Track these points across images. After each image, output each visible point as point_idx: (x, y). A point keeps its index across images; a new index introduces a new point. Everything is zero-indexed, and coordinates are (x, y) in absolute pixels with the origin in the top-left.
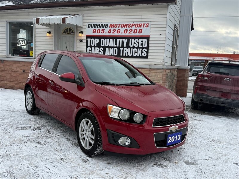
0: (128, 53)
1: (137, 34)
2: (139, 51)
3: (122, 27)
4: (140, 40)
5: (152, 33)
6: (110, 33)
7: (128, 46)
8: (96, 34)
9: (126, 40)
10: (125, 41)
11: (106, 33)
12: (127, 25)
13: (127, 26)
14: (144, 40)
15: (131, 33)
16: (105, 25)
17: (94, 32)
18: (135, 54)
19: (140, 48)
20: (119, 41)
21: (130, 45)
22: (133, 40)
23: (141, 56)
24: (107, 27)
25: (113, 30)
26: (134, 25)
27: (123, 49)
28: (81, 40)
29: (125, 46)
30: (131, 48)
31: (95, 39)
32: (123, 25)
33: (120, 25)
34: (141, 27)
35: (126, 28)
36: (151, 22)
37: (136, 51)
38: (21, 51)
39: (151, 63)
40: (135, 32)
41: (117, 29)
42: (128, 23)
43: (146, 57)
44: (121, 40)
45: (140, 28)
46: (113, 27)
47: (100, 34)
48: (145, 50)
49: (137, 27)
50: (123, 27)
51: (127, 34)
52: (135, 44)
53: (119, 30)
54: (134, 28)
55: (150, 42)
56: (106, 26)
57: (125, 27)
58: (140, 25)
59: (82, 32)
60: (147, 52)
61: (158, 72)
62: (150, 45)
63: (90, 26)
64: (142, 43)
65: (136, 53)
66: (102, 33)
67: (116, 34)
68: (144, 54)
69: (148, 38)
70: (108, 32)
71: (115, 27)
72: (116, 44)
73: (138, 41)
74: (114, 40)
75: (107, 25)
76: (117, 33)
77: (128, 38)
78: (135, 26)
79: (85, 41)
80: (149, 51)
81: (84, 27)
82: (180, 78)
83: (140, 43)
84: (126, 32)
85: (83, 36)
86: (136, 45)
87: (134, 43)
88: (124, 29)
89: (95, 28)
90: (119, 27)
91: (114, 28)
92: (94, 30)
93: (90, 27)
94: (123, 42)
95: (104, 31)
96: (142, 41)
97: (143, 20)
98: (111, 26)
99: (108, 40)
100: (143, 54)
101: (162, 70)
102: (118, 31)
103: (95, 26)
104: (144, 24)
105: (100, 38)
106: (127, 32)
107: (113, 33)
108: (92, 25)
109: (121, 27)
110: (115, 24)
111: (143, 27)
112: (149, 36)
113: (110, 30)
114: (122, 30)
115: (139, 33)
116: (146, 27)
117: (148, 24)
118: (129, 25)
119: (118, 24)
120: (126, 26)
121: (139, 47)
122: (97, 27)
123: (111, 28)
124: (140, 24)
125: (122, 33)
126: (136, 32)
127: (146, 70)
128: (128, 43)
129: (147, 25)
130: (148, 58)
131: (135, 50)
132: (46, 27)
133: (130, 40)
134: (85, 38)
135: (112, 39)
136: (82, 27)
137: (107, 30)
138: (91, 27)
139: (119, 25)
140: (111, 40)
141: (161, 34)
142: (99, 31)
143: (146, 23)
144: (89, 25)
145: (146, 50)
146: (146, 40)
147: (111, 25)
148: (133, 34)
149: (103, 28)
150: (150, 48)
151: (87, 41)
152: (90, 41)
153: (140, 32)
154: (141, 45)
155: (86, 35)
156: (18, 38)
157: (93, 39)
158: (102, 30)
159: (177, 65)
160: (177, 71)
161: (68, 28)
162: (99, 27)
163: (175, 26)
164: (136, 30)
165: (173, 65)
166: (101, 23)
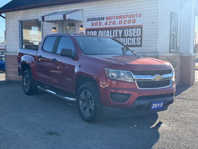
0: (123, 42)
1: (131, 24)
2: (133, 40)
4: (134, 30)
5: (145, 22)
6: (106, 25)
7: (123, 36)
8: (94, 27)
9: (122, 30)
10: (120, 32)
11: (103, 25)
12: (121, 16)
14: (138, 29)
16: (102, 18)
17: (93, 25)
18: (130, 43)
19: (134, 37)
20: (115, 32)
21: (125, 35)
22: (128, 30)
23: (135, 44)
24: (104, 20)
25: (109, 22)
26: (128, 15)
27: (118, 39)
28: (81, 33)
29: (120, 36)
30: (125, 37)
35: (120, 20)
36: (144, 12)
37: (131, 40)
38: (32, 46)
39: (145, 51)
40: (129, 23)
41: (112, 21)
43: (140, 46)
44: (117, 31)
45: (133, 18)
46: (109, 19)
47: (98, 27)
48: (138, 39)
49: (131, 17)
50: (118, 18)
51: (122, 25)
53: (114, 22)
54: (128, 19)
55: (143, 31)
58: (133, 16)
59: (82, 26)
60: (141, 41)
62: (143, 34)
63: (89, 20)
64: (136, 32)
66: (99, 25)
67: (112, 26)
68: (138, 43)
69: (141, 27)
70: (105, 24)
71: (111, 19)
72: (112, 35)
73: (132, 31)
74: (111, 31)
75: (104, 18)
76: (113, 24)
77: (123, 28)
78: (128, 17)
80: (143, 40)
81: (84, 21)
85: (83, 30)
86: (131, 34)
87: (129, 33)
89: (93, 22)
90: (114, 19)
91: (110, 20)
93: (89, 21)
95: (101, 24)
97: (136, 11)
98: (107, 18)
99: (105, 31)
102: (114, 23)
104: (137, 15)
105: (98, 30)
106: (121, 23)
107: (109, 25)
108: (90, 18)
109: (116, 19)
110: (111, 16)
111: (137, 17)
112: (142, 25)
113: (107, 22)
114: (117, 21)
115: (133, 23)
116: (139, 17)
117: (141, 14)
118: (123, 16)
119: (113, 16)
122: (95, 21)
125: (117, 24)
128: (123, 33)
129: (139, 15)
130: (142, 46)
132: (51, 24)
133: (125, 30)
134: (85, 31)
136: (82, 21)
137: (103, 22)
139: (115, 17)
140: (108, 31)
141: (153, 23)
142: (96, 24)
143: (139, 13)
144: (88, 19)
145: (140, 39)
146: (140, 30)
148: (127, 25)
149: (100, 21)
150: (143, 37)
151: (87, 33)
152: (89, 33)
153: (134, 22)
154: (135, 34)
155: (86, 29)
156: (30, 35)
157: (92, 32)
158: (99, 22)
159: (180, 52)
160: (179, 58)
161: (70, 23)
162: (97, 20)
163: (173, 14)
164: (129, 21)
165: (172, 52)
166: (99, 16)
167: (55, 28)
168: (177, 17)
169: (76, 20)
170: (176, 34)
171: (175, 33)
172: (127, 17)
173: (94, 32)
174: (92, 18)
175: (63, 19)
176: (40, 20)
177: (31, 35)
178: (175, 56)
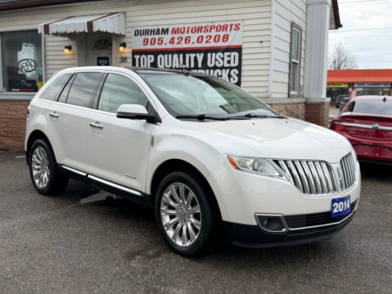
1: (221, 44)
2: (225, 74)
3: (193, 31)
4: (226, 54)
5: (246, 40)
6: (173, 43)
7: (205, 66)
8: (149, 47)
9: (202, 55)
10: (200, 57)
11: (166, 44)
12: (202, 27)
13: (203, 30)
14: (233, 54)
15: (210, 42)
16: (163, 29)
17: (145, 43)
19: (226, 68)
20: (190, 58)
21: (209, 64)
24: (167, 34)
25: (178, 39)
26: (214, 27)
28: (123, 59)
29: (200, 65)
30: (210, 69)
32: (194, 29)
33: (190, 29)
34: (226, 30)
35: (200, 34)
36: (245, 21)
37: (220, 74)
38: (23, 82)
40: (216, 41)
41: (184, 36)
42: (204, 25)
44: (193, 56)
45: (225, 33)
46: (178, 33)
47: (156, 47)
48: (234, 72)
49: (220, 30)
50: (195, 32)
51: (203, 45)
52: (217, 62)
53: (188, 38)
54: (214, 33)
55: (243, 57)
56: (165, 31)
57: (198, 32)
58: (225, 28)
59: (124, 45)
60: (239, 76)
62: (243, 63)
63: (137, 33)
64: (229, 59)
66: (158, 43)
67: (183, 45)
68: (234, 79)
69: (239, 49)
70: (170, 43)
72: (184, 63)
73: (222, 57)
74: (181, 56)
75: (167, 30)
76: (186, 42)
77: (206, 51)
78: (215, 29)
79: (130, 60)
80: (243, 74)
81: (127, 35)
83: (226, 59)
84: (200, 41)
85: (126, 52)
86: (219, 63)
87: (216, 60)
88: (196, 35)
89: (147, 37)
90: (188, 32)
91: (180, 35)
92: (146, 40)
93: (138, 35)
94: (196, 58)
95: (162, 41)
96: (229, 56)
97: (229, 18)
98: (175, 31)
99: (170, 56)
100: (232, 79)
102: (187, 40)
103: (146, 32)
104: (231, 25)
105: (156, 53)
106: (202, 41)
107: (178, 43)
108: (141, 30)
109: (192, 31)
110: (181, 26)
111: (231, 30)
112: (241, 46)
113: (173, 39)
114: (194, 37)
115: (223, 41)
116: (235, 29)
117: (239, 24)
118: (205, 28)
119: (186, 26)
120: (199, 29)
121: (225, 66)
122: (151, 34)
123: (173, 35)
124: (224, 26)
125: (193, 43)
126: (218, 41)
128: (205, 60)
129: (236, 26)
130: (242, 86)
131: (218, 73)
132: (62, 39)
133: (209, 55)
134: (130, 55)
135: (177, 55)
136: (124, 36)
137: (167, 38)
138: (140, 35)
139: (188, 28)
140: (175, 56)
141: (261, 42)
142: (153, 42)
143: (235, 23)
144: (136, 31)
145: (237, 72)
146: (237, 54)
147: (173, 29)
148: (212, 44)
149: (160, 36)
150: (243, 68)
151: (134, 60)
152: (139, 59)
153: (225, 40)
154: (228, 63)
155: (133, 50)
156: (19, 60)
157: (144, 56)
158: (159, 38)
159: (304, 96)
160: (304, 107)
161: (100, 38)
162: (154, 34)
163: (294, 25)
164: (217, 37)
165: (293, 96)
166: (157, 26)
167: (69, 48)
168: (300, 31)
169: (112, 32)
170: (298, 62)
171: (297, 59)
172: (212, 30)
173: (149, 56)
174: (144, 30)
175: (86, 31)
176: (39, 32)
177: (21, 59)
178: (297, 104)
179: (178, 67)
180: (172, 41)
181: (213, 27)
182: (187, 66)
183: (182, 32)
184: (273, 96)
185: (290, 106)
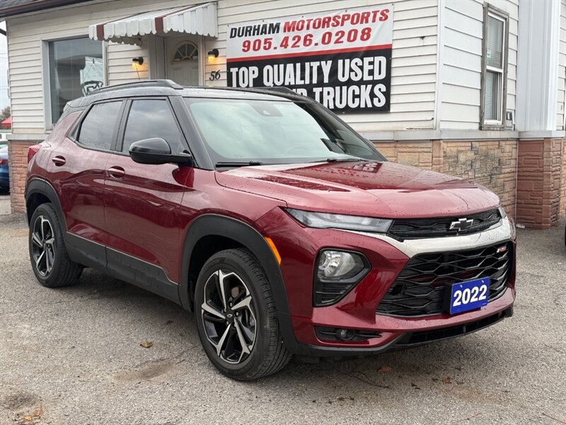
0: (334, 99)
1: (359, 44)
2: (365, 92)
3: (317, 26)
4: (367, 60)
5: (398, 35)
6: (286, 46)
7: (334, 82)
8: (252, 54)
9: (330, 62)
10: (327, 67)
11: (275, 48)
12: (329, 19)
13: (331, 23)
14: (377, 59)
15: (342, 42)
16: (271, 25)
17: (246, 49)
18: (354, 102)
19: (367, 83)
20: (311, 68)
21: (341, 79)
22: (347, 61)
23: (370, 105)
24: (278, 32)
25: (294, 39)
26: (349, 16)
27: (320, 89)
28: (214, 74)
29: (326, 80)
30: (341, 84)
31: (250, 68)
32: (317, 21)
33: (312, 23)
34: (367, 22)
35: (326, 30)
36: (395, 4)
37: (357, 93)
39: (400, 124)
40: (352, 39)
41: (303, 34)
42: (332, 15)
43: (386, 109)
44: (315, 65)
45: (365, 26)
46: (293, 30)
47: (262, 53)
48: (380, 89)
49: (357, 22)
50: (319, 27)
51: (332, 47)
52: (353, 74)
53: (308, 38)
54: (348, 26)
55: (394, 64)
56: (274, 28)
57: (323, 27)
58: (364, 18)
59: (215, 53)
60: (387, 94)
61: (420, 150)
62: (393, 74)
63: (235, 33)
64: (371, 67)
65: (357, 100)
66: (265, 48)
67: (302, 49)
68: (379, 101)
69: (386, 52)
70: (281, 46)
71: (298, 29)
72: (303, 78)
73: (361, 64)
74: (298, 65)
75: (278, 26)
76: (305, 44)
77: (335, 57)
78: (350, 21)
79: (224, 76)
80: (393, 91)
81: (221, 37)
82: (528, 169)
83: (367, 68)
84: (326, 41)
85: (219, 63)
86: (356, 75)
87: (351, 70)
88: (322, 31)
89: (248, 38)
90: (308, 28)
91: (296, 33)
92: (247, 44)
93: (235, 36)
94: (320, 69)
95: (270, 44)
96: (371, 63)
98: (288, 28)
99: (282, 66)
100: (376, 100)
101: (430, 145)
102: (308, 40)
103: (247, 30)
104: (375, 13)
105: (260, 63)
106: (329, 42)
107: (294, 46)
108: (240, 28)
109: (314, 27)
110: (298, 19)
111: (374, 21)
112: (391, 45)
113: (286, 39)
114: (318, 35)
115: (362, 39)
116: (381, 19)
117: (387, 11)
118: (334, 19)
119: (305, 19)
120: (325, 22)
121: (364, 79)
122: (254, 35)
123: (287, 34)
124: (363, 14)
125: (316, 44)
126: (355, 39)
127: (385, 145)
128: (334, 72)
129: (382, 14)
130: (391, 111)
131: (354, 91)
132: (129, 47)
133: (340, 62)
134: (224, 68)
135: (292, 65)
136: (215, 39)
137: (277, 38)
138: (239, 36)
139: (309, 21)
140: (290, 67)
141: (423, 38)
142: (257, 45)
143: (381, 8)
144: (232, 29)
145: (384, 88)
146: (383, 59)
147: (287, 23)
148: (346, 45)
149: (268, 36)
150: (394, 82)
151: (229, 75)
152: (237, 73)
153: (365, 37)
154: (369, 75)
155: (228, 60)
157: (244, 69)
158: (266, 40)
159: (517, 127)
160: (514, 146)
161: (183, 44)
162: (258, 34)
163: (490, 9)
164: (353, 33)
165: (490, 128)
166: (263, 20)
167: (140, 61)
168: (506, 19)
169: (194, 33)
170: (502, 71)
171: (501, 68)
172: (345, 22)
174: (244, 28)
175: (154, 32)
176: (91, 37)
178: (499, 140)
179: (292, 83)
180: (284, 44)
181: (346, 18)
182: (307, 82)
183: (300, 28)
184: (443, 126)
185: (481, 144)
